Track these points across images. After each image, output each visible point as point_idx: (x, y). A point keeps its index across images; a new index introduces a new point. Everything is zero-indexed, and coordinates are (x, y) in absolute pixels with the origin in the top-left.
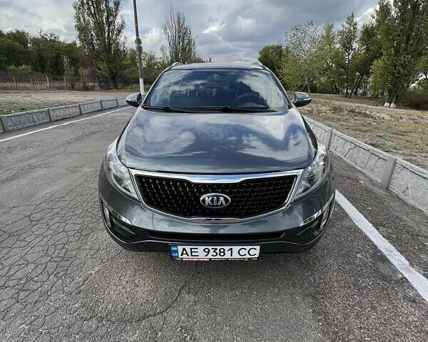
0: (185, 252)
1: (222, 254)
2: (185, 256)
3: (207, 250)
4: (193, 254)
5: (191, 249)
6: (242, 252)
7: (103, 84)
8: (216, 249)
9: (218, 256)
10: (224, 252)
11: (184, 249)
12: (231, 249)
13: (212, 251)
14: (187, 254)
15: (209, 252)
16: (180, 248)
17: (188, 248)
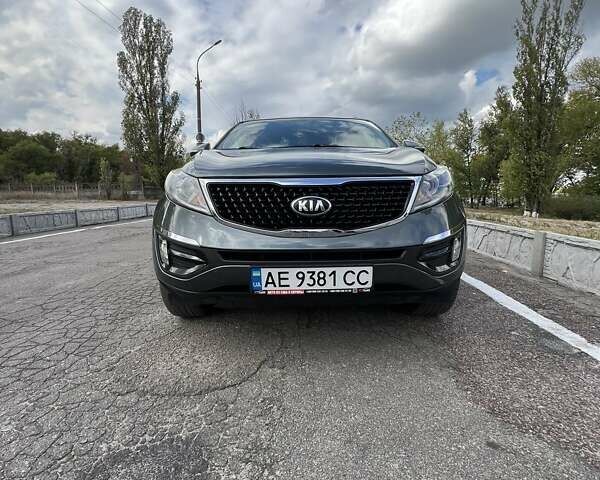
0: (270, 281)
1: (322, 282)
2: (270, 287)
3: (301, 276)
4: (283, 282)
5: (279, 273)
6: (351, 278)
7: (149, 192)
8: (314, 273)
9: (317, 287)
10: (324, 278)
11: (270, 274)
12: (334, 273)
13: (308, 276)
14: (273, 283)
15: (303, 279)
16: (265, 272)
17: (275, 272)
